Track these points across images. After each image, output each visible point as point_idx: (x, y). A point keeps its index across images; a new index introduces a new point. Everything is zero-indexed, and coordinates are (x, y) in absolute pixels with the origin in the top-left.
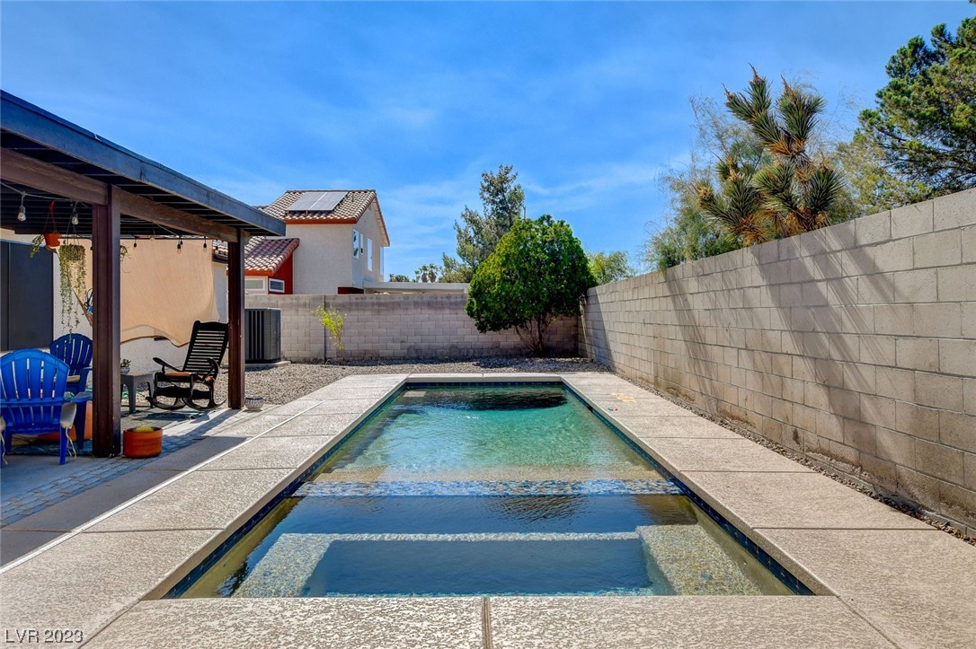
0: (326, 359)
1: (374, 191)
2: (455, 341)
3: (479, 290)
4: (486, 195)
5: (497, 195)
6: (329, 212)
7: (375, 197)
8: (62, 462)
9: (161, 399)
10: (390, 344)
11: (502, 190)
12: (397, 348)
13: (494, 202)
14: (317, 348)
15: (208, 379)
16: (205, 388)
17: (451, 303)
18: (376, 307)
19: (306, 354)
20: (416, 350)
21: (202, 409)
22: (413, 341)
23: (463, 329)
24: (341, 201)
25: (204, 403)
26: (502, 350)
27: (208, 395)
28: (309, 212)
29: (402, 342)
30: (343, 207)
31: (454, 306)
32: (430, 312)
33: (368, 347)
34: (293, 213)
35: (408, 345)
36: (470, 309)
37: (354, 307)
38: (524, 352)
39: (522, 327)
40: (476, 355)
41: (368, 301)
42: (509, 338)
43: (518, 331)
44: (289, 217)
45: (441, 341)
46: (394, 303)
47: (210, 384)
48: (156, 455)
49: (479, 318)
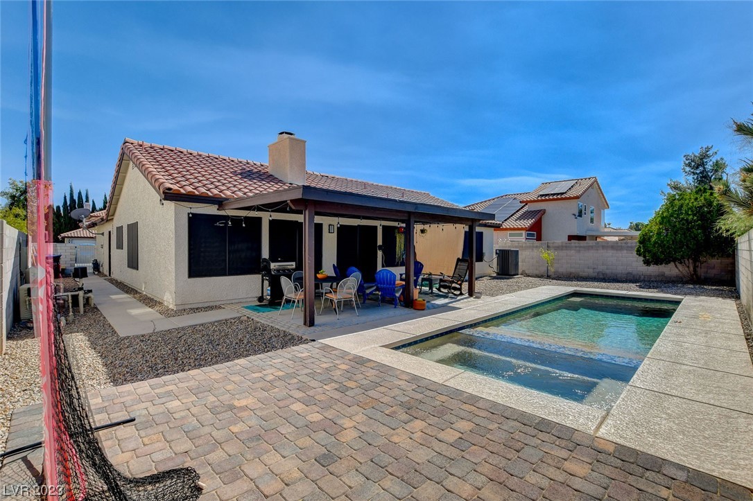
0: (548, 276)
1: (595, 178)
2: (630, 270)
3: (644, 239)
4: (688, 169)
5: (697, 168)
6: (562, 194)
7: (596, 181)
8: (395, 307)
9: (442, 290)
10: (586, 270)
11: (703, 164)
12: (590, 272)
13: (694, 174)
14: (543, 270)
15: (459, 282)
16: (458, 286)
17: (628, 247)
18: (578, 249)
19: (537, 272)
20: (603, 274)
21: (455, 295)
22: (601, 268)
23: (636, 264)
24: (572, 187)
25: (458, 293)
26: (666, 277)
27: (460, 289)
28: (551, 194)
29: (594, 269)
30: (573, 190)
31: (629, 248)
32: (613, 252)
33: (573, 270)
34: (542, 196)
35: (597, 270)
36: (638, 251)
37: (564, 248)
38: (684, 280)
39: (681, 263)
40: (646, 279)
41: (573, 245)
42: (670, 270)
43: (676, 266)
44: (539, 198)
45: (620, 269)
46: (589, 246)
47: (460, 285)
48: (423, 310)
49: (645, 257)
